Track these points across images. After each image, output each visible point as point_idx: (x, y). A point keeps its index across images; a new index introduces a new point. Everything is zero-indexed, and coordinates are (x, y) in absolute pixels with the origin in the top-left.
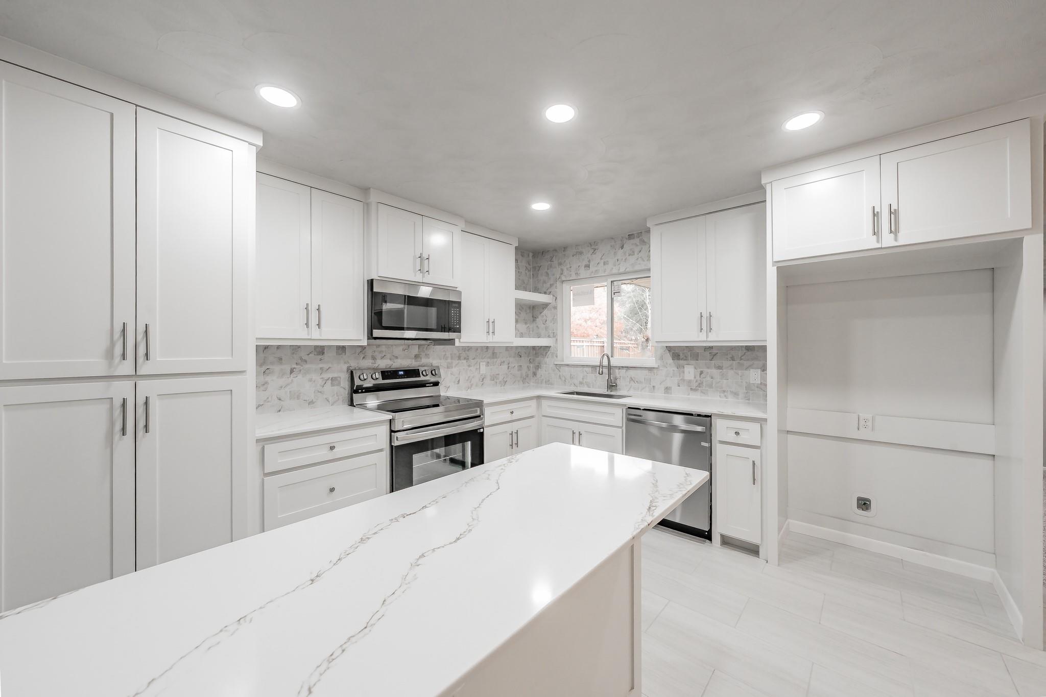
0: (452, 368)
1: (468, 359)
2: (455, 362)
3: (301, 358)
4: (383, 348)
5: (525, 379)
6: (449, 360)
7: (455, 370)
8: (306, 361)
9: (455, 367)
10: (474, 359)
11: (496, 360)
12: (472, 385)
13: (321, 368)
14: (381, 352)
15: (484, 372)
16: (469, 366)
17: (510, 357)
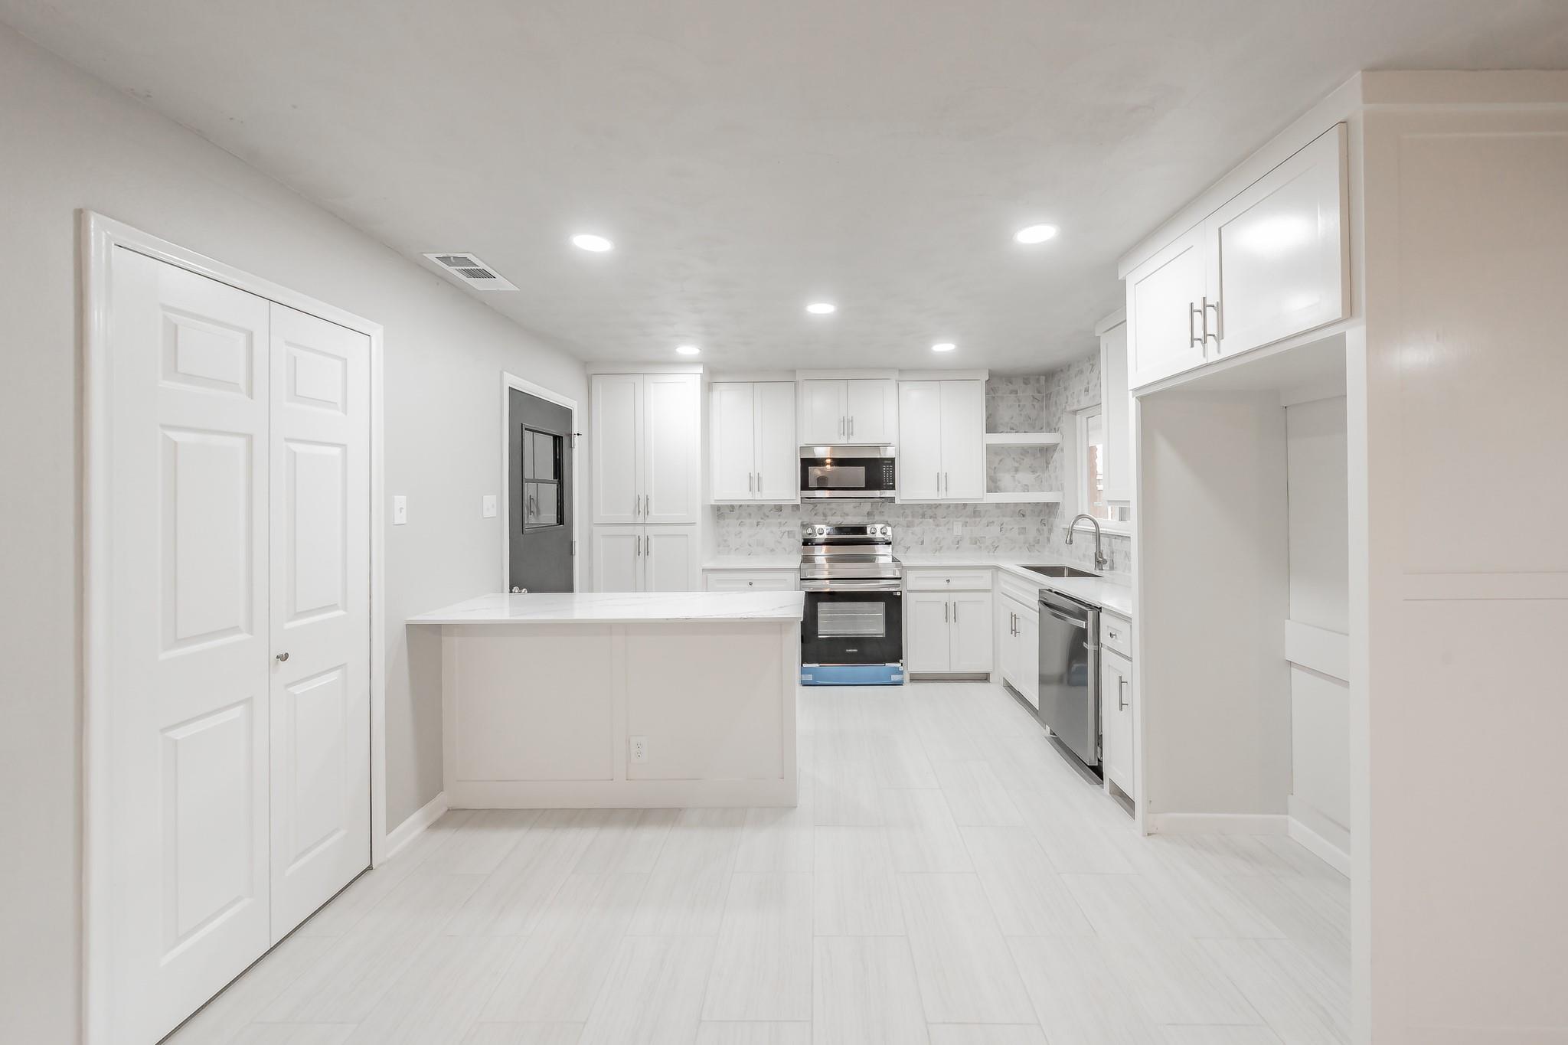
0: (913, 526)
1: (936, 518)
2: (917, 521)
3: (764, 514)
4: (833, 506)
5: (1034, 546)
6: (910, 519)
7: (917, 529)
8: (768, 516)
9: (918, 525)
10: (945, 518)
11: (978, 519)
12: (941, 548)
13: (780, 523)
14: (831, 509)
15: (960, 534)
16: (938, 525)
17: (1004, 516)
